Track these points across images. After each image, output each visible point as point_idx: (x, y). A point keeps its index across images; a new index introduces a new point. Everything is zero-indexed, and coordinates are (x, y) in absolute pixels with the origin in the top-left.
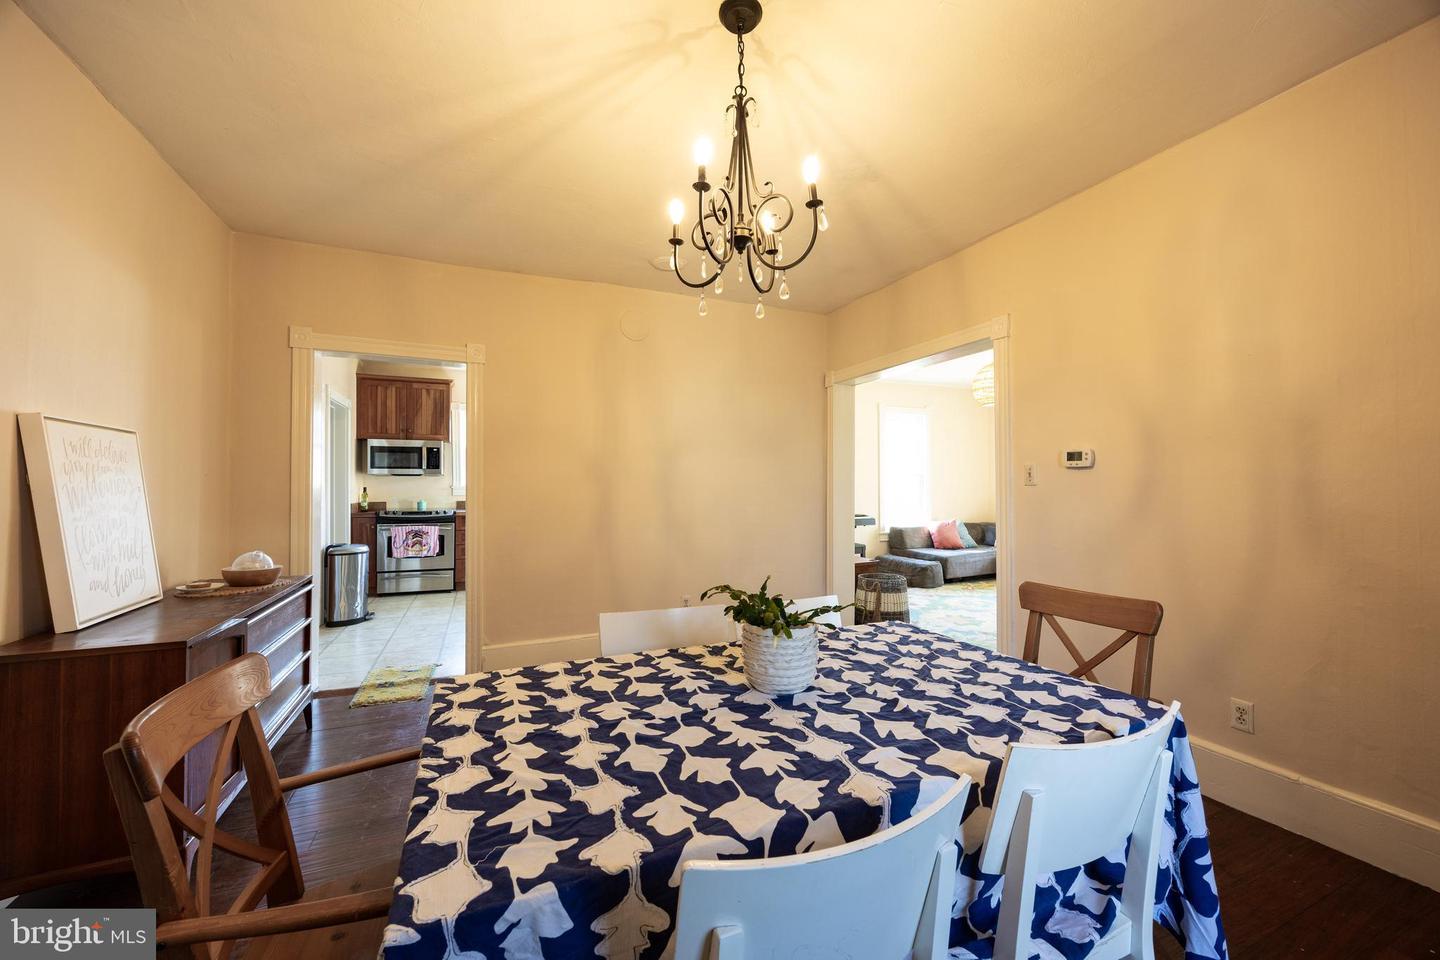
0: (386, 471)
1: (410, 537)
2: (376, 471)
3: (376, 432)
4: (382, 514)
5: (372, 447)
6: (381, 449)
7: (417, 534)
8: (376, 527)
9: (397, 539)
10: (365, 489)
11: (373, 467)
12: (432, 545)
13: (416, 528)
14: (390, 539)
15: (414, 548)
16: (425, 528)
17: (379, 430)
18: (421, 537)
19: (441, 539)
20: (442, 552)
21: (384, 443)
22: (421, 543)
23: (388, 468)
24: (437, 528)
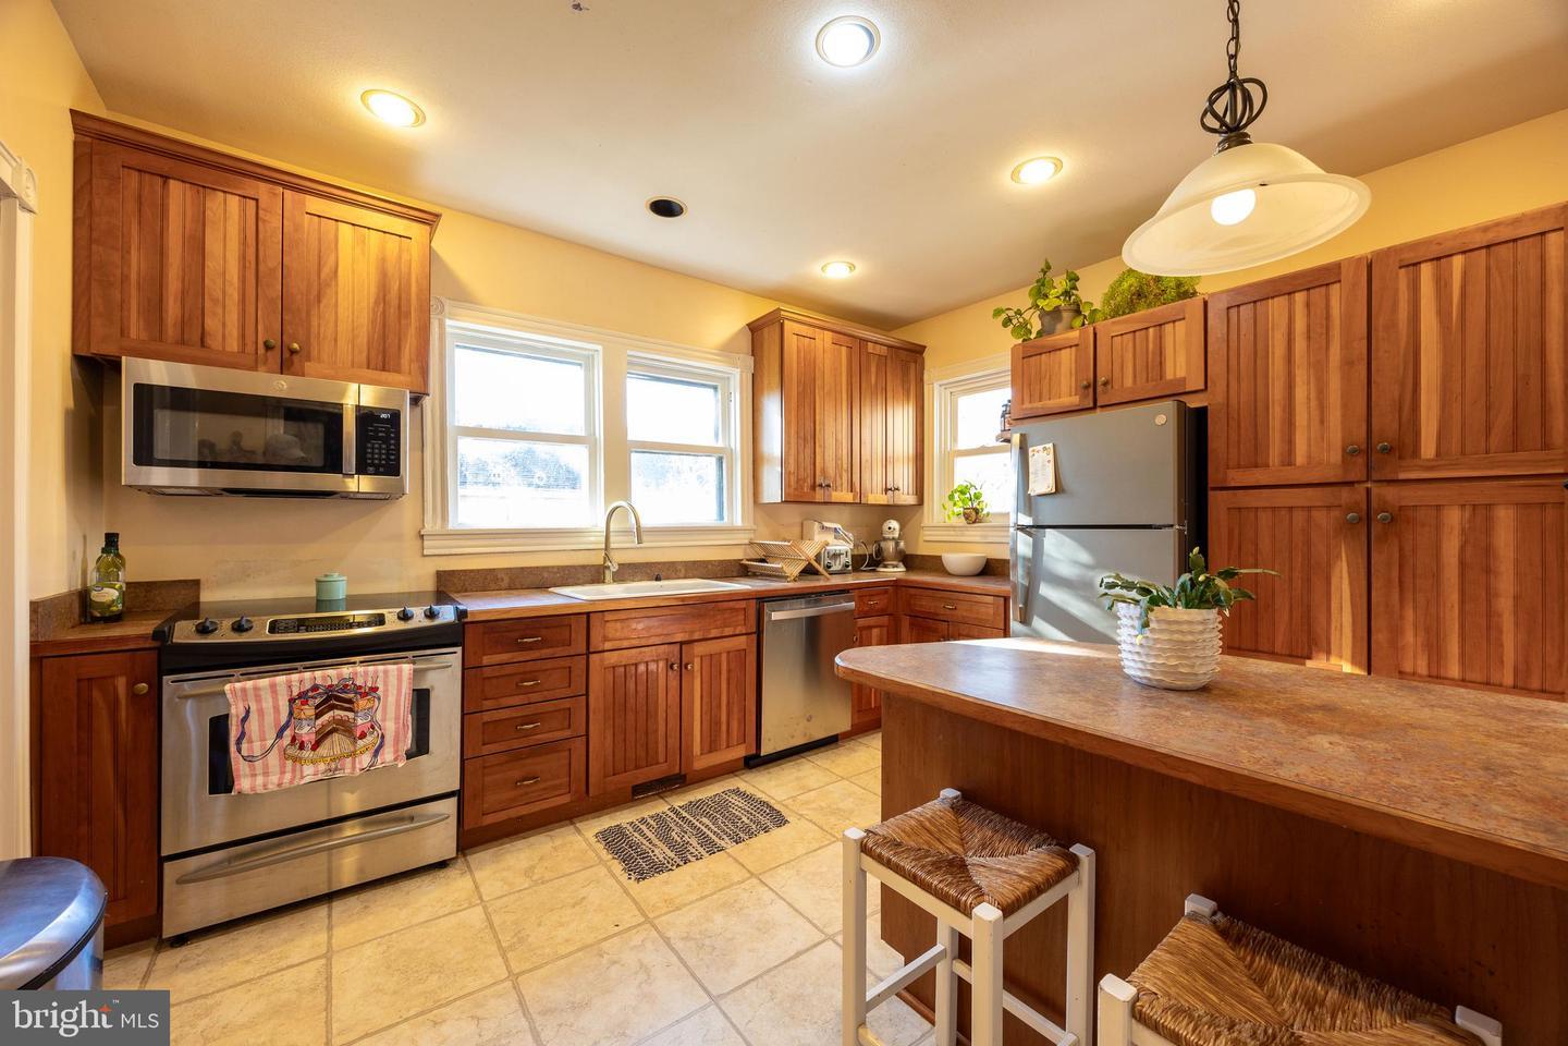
0: (191, 477)
1: (309, 711)
2: (159, 476)
3: (160, 336)
4: (184, 633)
5: (144, 393)
6: (180, 399)
7: (333, 698)
8: (157, 690)
9: (253, 725)
10: (111, 541)
11: (144, 456)
12: (390, 727)
13: (329, 675)
14: (219, 727)
15: (323, 750)
16: (357, 671)
17: (171, 331)
18: (349, 705)
19: (421, 699)
20: (421, 746)
21: (186, 376)
22: (346, 728)
23: (201, 464)
24: (407, 668)
